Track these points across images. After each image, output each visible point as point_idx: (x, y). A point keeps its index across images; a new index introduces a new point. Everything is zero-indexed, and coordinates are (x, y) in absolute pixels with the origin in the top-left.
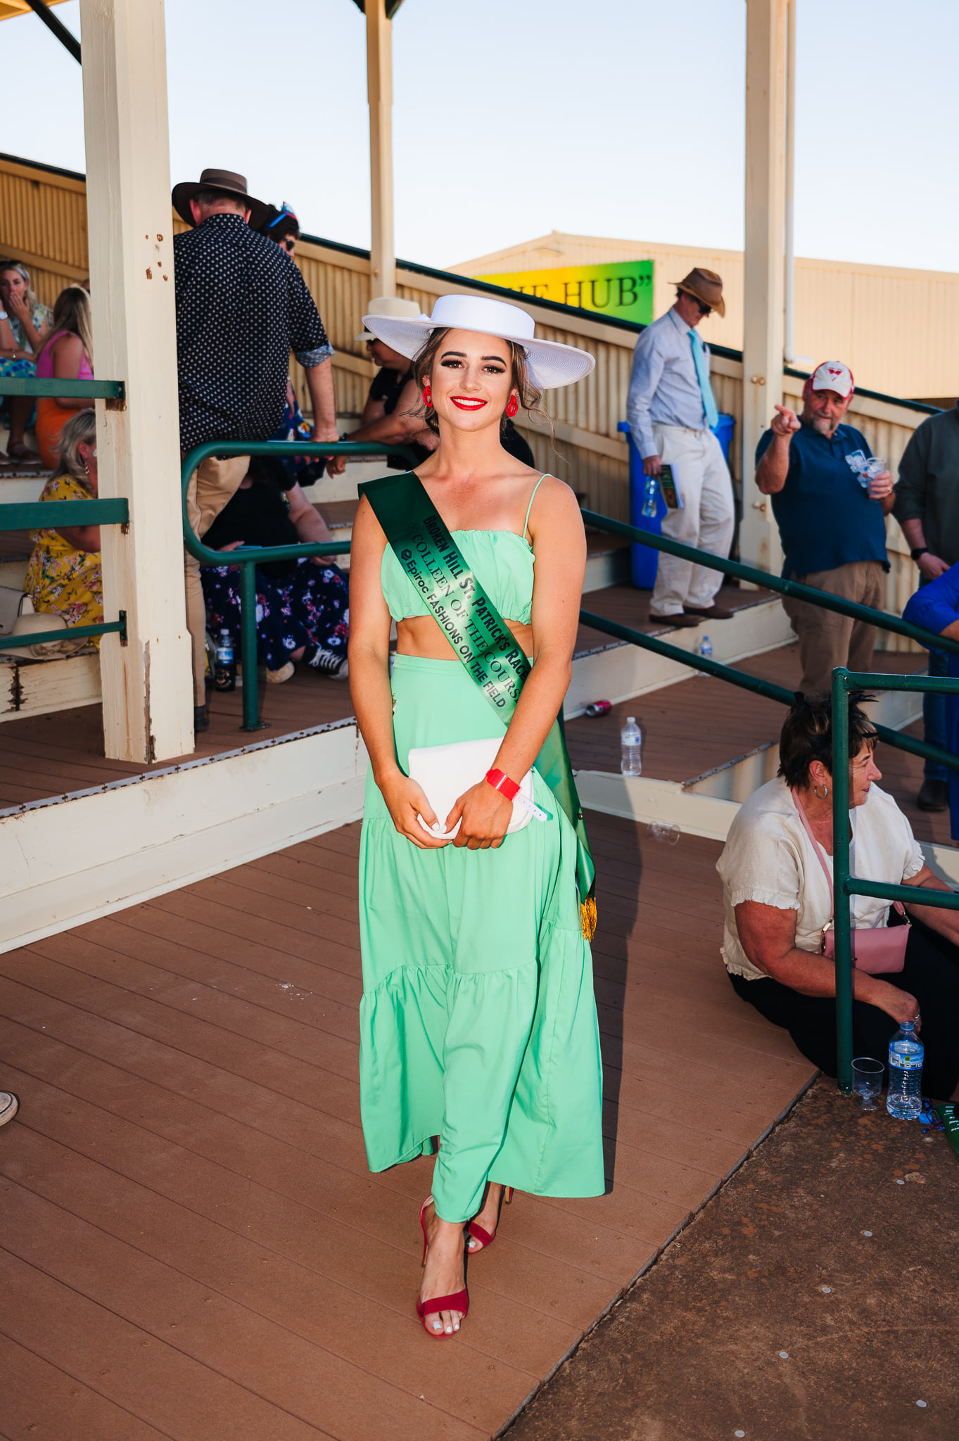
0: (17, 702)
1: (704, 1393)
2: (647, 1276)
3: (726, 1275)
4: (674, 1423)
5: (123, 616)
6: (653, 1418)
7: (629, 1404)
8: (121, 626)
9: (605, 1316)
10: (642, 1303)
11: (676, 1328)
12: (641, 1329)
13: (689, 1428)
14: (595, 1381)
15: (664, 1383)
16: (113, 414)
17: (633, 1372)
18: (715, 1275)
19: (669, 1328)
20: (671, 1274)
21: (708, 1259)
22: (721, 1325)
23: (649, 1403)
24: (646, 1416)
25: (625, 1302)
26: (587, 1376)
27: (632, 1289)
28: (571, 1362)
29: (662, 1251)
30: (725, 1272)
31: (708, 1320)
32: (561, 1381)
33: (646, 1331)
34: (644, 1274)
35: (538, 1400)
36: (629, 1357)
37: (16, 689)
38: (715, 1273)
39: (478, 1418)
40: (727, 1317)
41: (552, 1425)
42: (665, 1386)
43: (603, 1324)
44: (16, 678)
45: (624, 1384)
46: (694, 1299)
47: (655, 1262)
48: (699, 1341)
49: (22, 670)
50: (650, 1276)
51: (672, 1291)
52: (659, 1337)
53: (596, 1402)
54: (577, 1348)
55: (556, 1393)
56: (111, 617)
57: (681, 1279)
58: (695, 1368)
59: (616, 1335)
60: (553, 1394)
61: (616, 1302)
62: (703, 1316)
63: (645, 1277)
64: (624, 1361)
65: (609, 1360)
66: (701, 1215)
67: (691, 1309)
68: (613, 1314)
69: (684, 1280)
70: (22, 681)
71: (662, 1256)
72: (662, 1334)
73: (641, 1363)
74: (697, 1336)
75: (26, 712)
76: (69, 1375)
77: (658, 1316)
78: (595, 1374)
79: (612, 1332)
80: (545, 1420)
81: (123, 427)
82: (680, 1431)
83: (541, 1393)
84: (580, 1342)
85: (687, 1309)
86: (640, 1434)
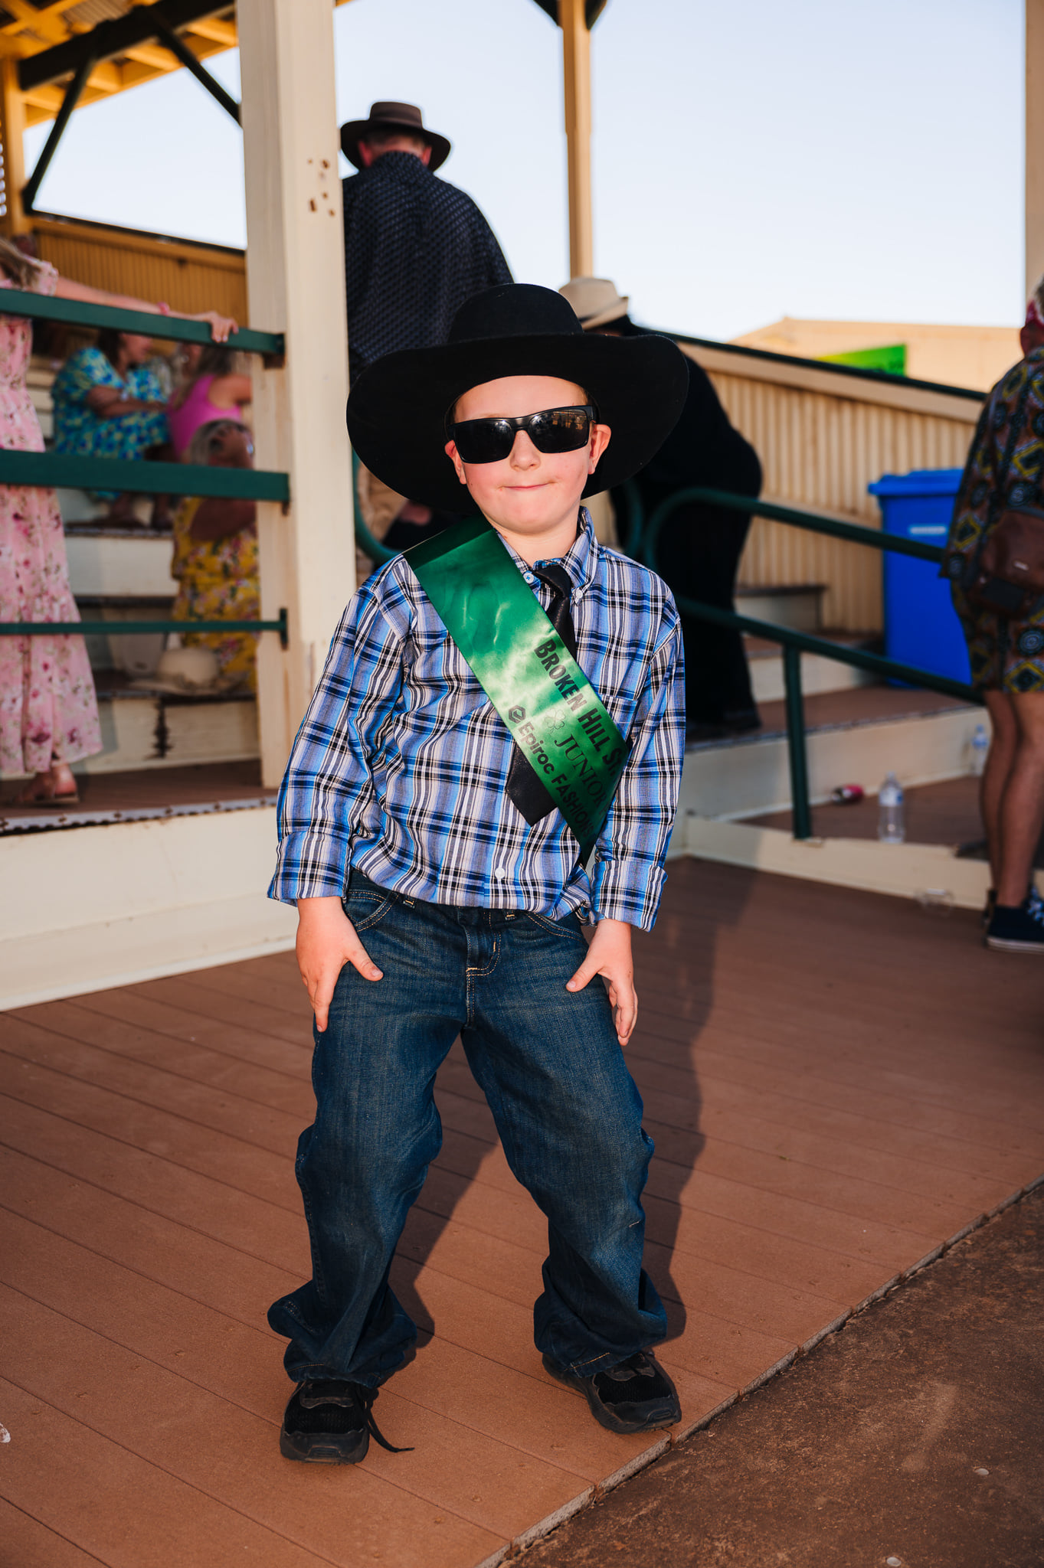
0: (162, 746)
1: (1009, 1364)
2: (931, 1266)
3: (1033, 1268)
4: (973, 1388)
5: (283, 614)
6: (944, 1382)
7: (913, 1370)
8: (281, 627)
9: (878, 1298)
10: (925, 1288)
11: (969, 1310)
12: (925, 1309)
13: (991, 1393)
14: (868, 1351)
15: (957, 1354)
16: (272, 375)
17: (916, 1345)
18: (1018, 1268)
19: (962, 1309)
20: (962, 1266)
21: (1008, 1255)
22: (1028, 1309)
23: (938, 1370)
24: (936, 1381)
25: (904, 1287)
26: (858, 1347)
27: (911, 1277)
28: (837, 1335)
29: (949, 1247)
30: (1030, 1265)
31: (1011, 1305)
32: (825, 1350)
33: (932, 1311)
34: (928, 1264)
35: (796, 1365)
36: (911, 1332)
37: (161, 732)
38: (1018, 1267)
39: (721, 1374)
40: (1036, 1303)
41: (815, 1385)
42: (958, 1357)
43: (875, 1305)
44: (161, 719)
45: (906, 1354)
46: (992, 1287)
47: (941, 1256)
48: (1001, 1321)
49: (169, 711)
50: (935, 1267)
51: (964, 1280)
52: (948, 1317)
53: (870, 1368)
54: (844, 1324)
55: (819, 1360)
56: (269, 614)
57: (974, 1271)
58: (996, 1343)
59: (894, 1314)
60: (815, 1360)
61: (893, 1286)
62: (1004, 1301)
63: (927, 1268)
64: (904, 1335)
65: (885, 1335)
66: (996, 1219)
67: (988, 1295)
68: (888, 1297)
69: (979, 1271)
70: (169, 723)
71: (949, 1251)
72: (952, 1315)
73: (926, 1337)
74: (998, 1318)
75: (173, 759)
76: (222, 1313)
77: (945, 1299)
78: (867, 1345)
79: (888, 1310)
80: (806, 1381)
81: (284, 388)
82: (980, 1394)
83: (800, 1358)
84: (847, 1319)
85: (983, 1294)
86: (928, 1395)
